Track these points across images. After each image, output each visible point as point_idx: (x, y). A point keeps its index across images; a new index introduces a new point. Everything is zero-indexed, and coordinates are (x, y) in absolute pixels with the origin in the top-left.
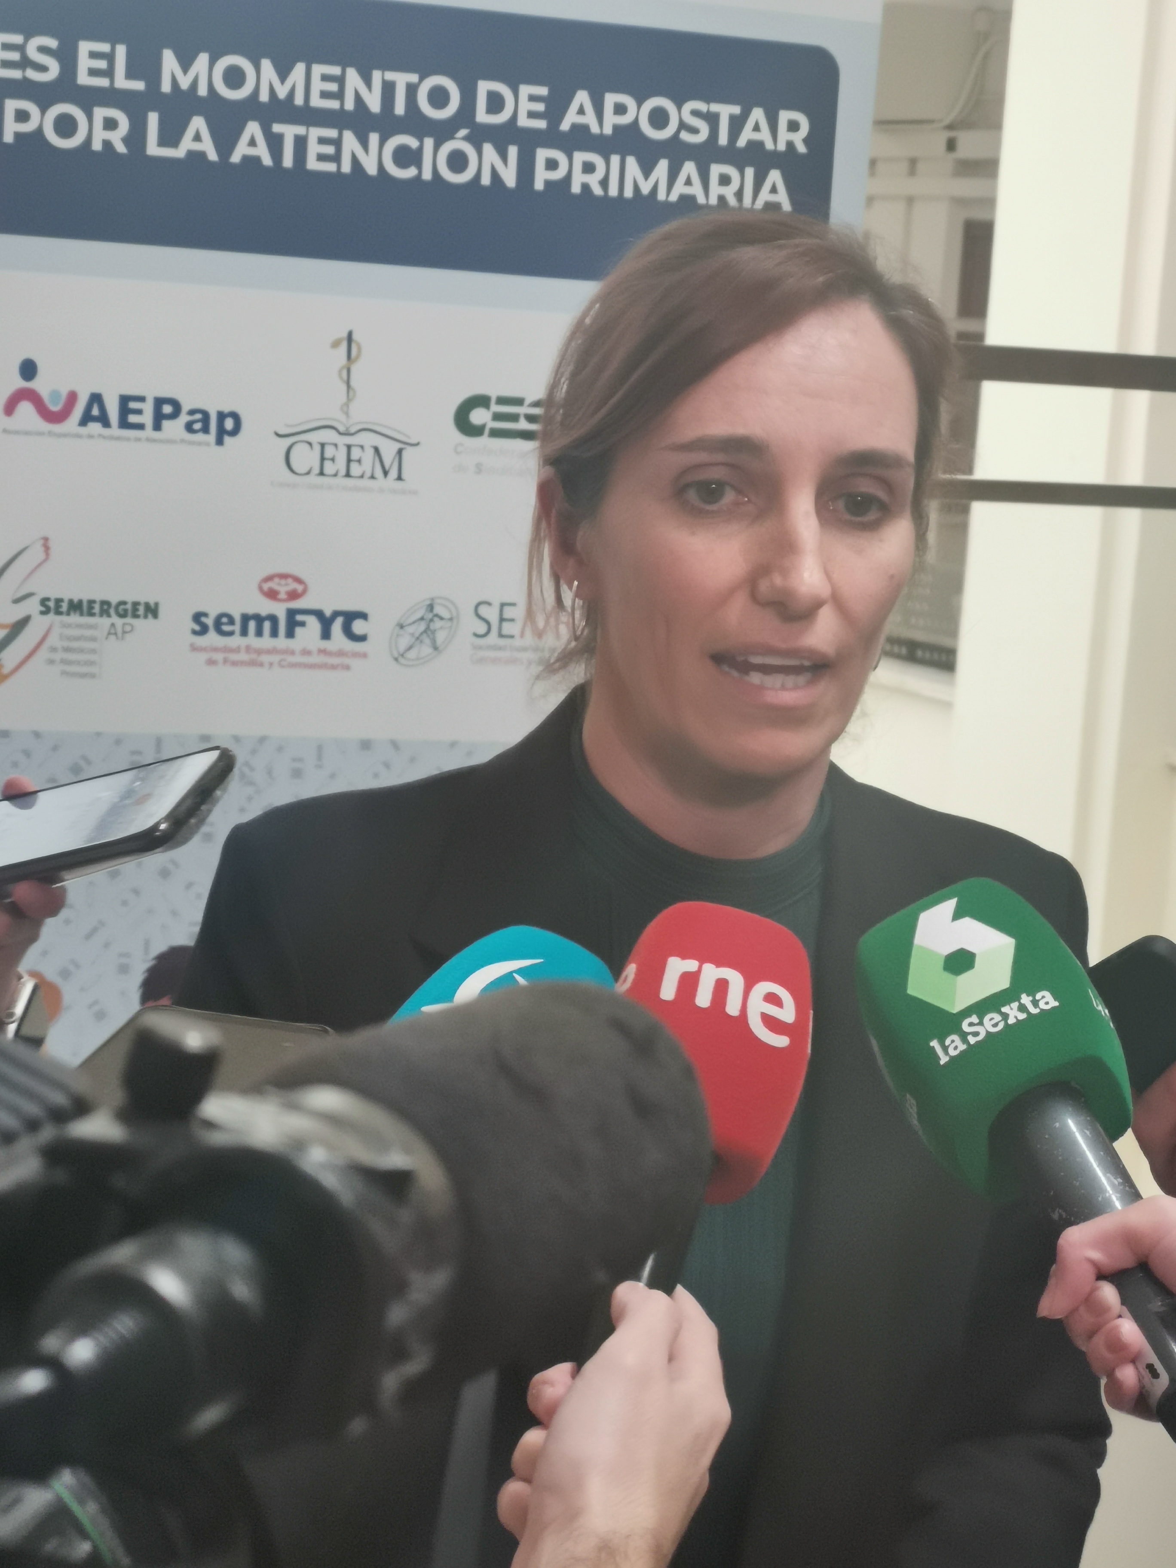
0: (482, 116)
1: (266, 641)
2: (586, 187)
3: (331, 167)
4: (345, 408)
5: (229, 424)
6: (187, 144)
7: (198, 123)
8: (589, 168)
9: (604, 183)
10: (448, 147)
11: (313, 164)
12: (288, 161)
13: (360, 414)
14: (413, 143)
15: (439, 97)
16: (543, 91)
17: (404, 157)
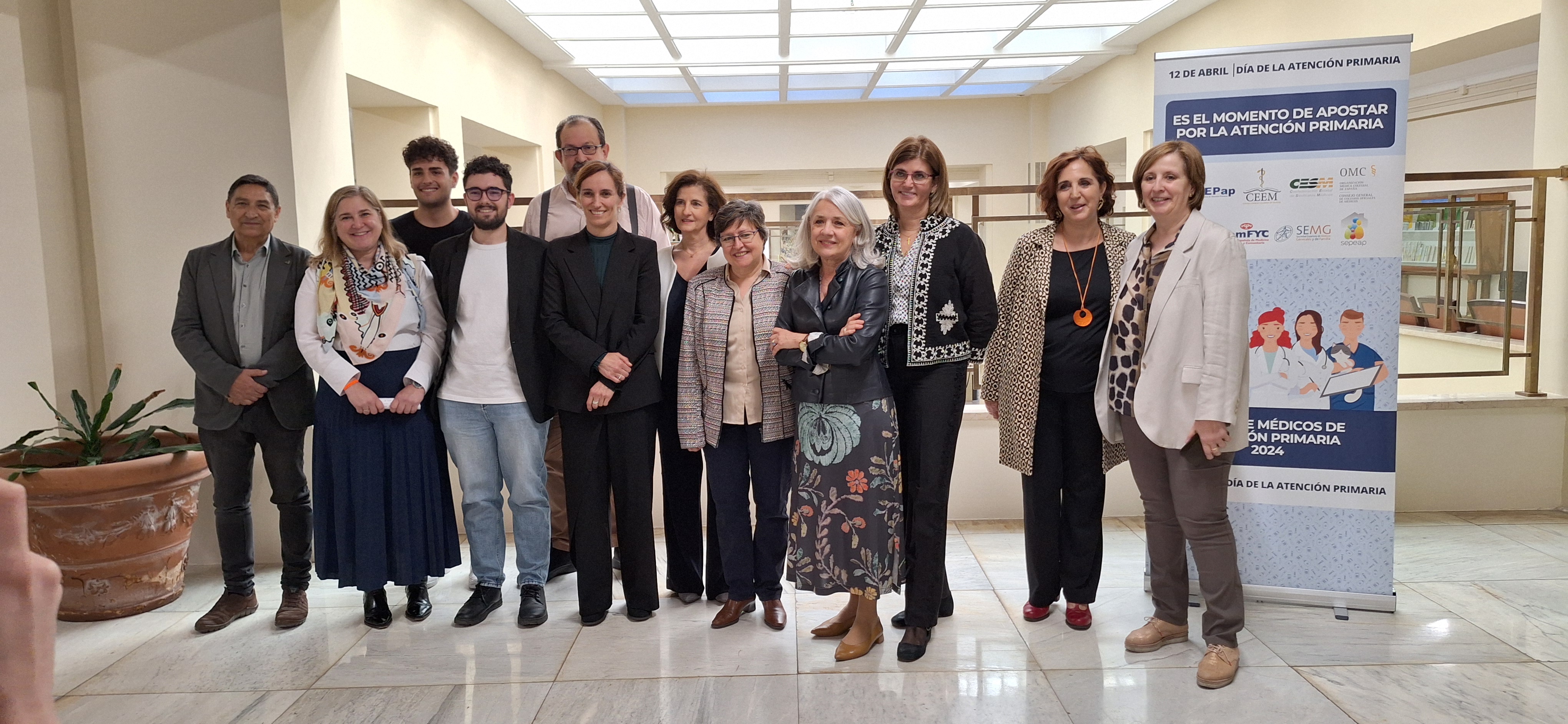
0: (1295, 117)
1: (1243, 238)
2: (1324, 129)
3: (1256, 133)
4: (1261, 185)
5: (1232, 192)
6: (1220, 133)
7: (1223, 128)
8: (1324, 125)
9: (1329, 128)
10: (1286, 125)
11: (1251, 133)
12: (1245, 133)
13: (1264, 186)
14: (1277, 125)
15: (1283, 114)
16: (1311, 109)
17: (1274, 129)
